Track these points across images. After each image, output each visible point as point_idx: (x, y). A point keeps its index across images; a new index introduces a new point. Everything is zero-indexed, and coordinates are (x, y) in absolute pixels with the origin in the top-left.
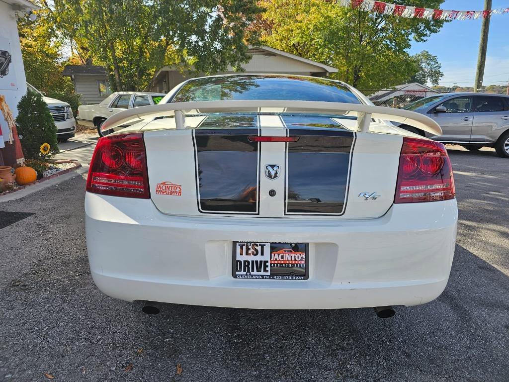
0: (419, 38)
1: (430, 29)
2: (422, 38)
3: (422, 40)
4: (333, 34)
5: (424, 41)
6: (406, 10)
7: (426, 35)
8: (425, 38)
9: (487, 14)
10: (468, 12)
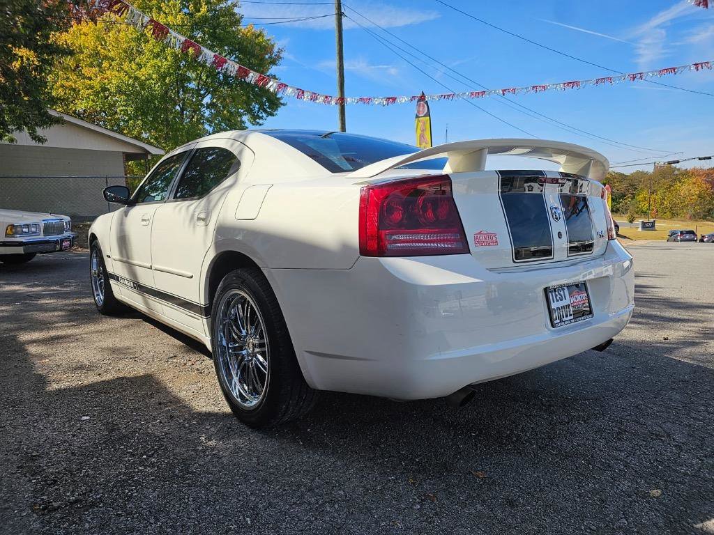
0: (255, 121)
1: (265, 111)
2: (257, 120)
3: (258, 123)
4: (147, 101)
5: (261, 125)
6: (271, 83)
7: (261, 118)
8: (261, 121)
9: (342, 101)
10: (326, 97)
